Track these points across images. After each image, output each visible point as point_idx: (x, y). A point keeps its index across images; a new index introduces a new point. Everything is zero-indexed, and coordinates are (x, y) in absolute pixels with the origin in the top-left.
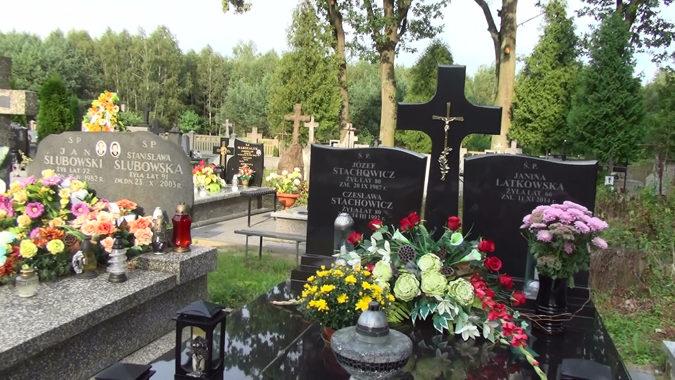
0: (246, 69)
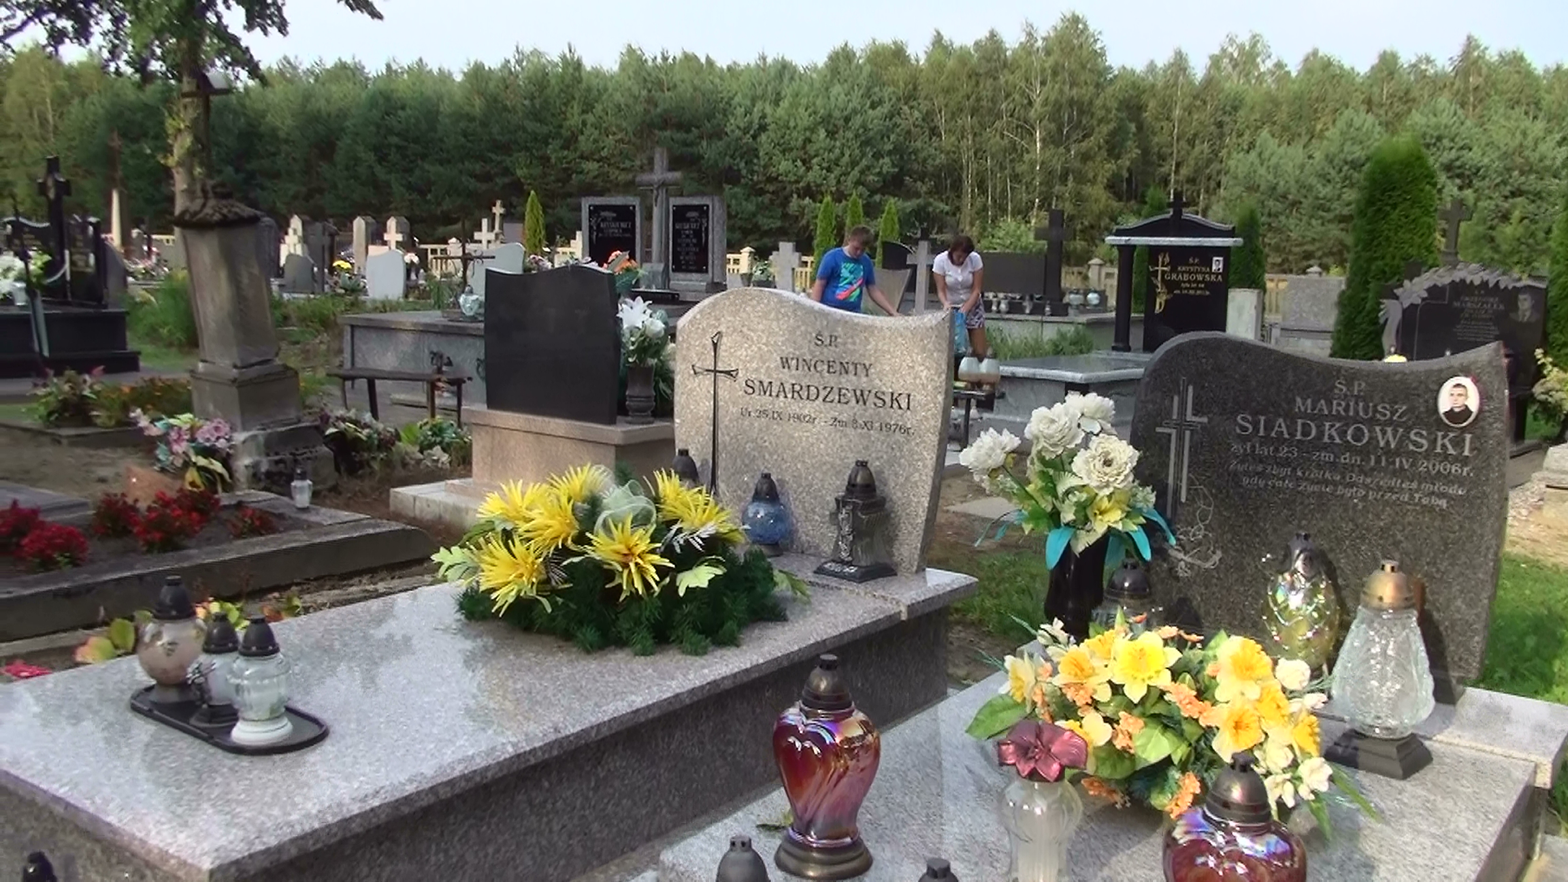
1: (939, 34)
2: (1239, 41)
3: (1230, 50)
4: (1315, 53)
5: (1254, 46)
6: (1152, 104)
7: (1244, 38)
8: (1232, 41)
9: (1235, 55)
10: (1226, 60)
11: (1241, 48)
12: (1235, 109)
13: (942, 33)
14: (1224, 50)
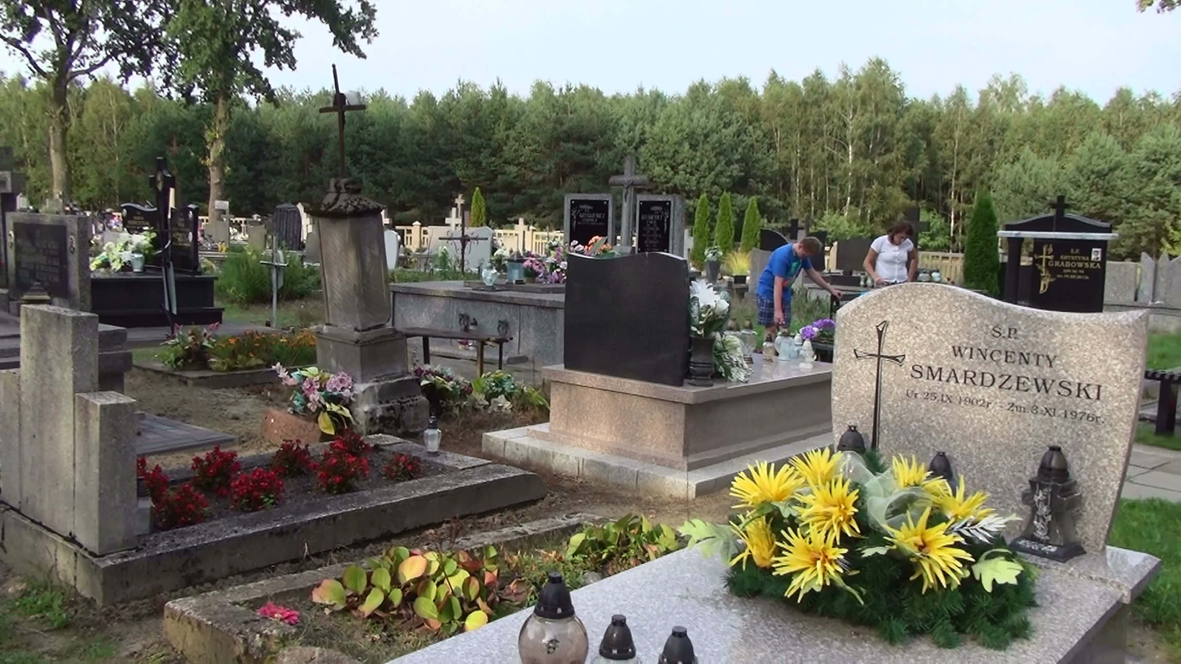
1: (774, 72)
2: (1002, 79)
3: (995, 86)
4: (1062, 90)
5: (1014, 83)
6: (938, 127)
7: (1006, 78)
8: (997, 80)
9: (1000, 90)
10: (994, 94)
11: (1004, 85)
12: (1003, 130)
13: (777, 71)
14: (991, 87)
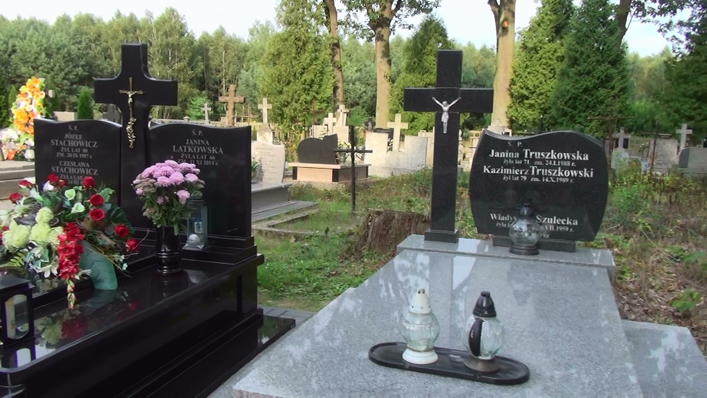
0: (261, 51)
